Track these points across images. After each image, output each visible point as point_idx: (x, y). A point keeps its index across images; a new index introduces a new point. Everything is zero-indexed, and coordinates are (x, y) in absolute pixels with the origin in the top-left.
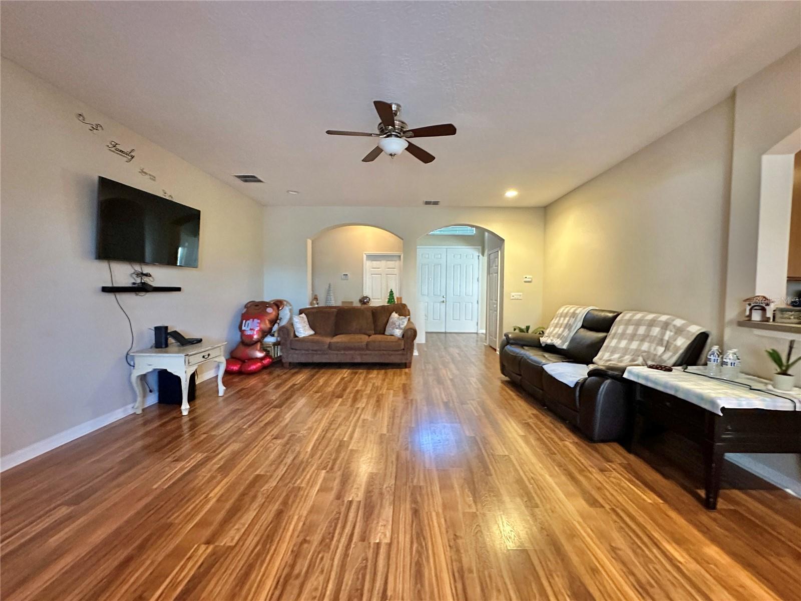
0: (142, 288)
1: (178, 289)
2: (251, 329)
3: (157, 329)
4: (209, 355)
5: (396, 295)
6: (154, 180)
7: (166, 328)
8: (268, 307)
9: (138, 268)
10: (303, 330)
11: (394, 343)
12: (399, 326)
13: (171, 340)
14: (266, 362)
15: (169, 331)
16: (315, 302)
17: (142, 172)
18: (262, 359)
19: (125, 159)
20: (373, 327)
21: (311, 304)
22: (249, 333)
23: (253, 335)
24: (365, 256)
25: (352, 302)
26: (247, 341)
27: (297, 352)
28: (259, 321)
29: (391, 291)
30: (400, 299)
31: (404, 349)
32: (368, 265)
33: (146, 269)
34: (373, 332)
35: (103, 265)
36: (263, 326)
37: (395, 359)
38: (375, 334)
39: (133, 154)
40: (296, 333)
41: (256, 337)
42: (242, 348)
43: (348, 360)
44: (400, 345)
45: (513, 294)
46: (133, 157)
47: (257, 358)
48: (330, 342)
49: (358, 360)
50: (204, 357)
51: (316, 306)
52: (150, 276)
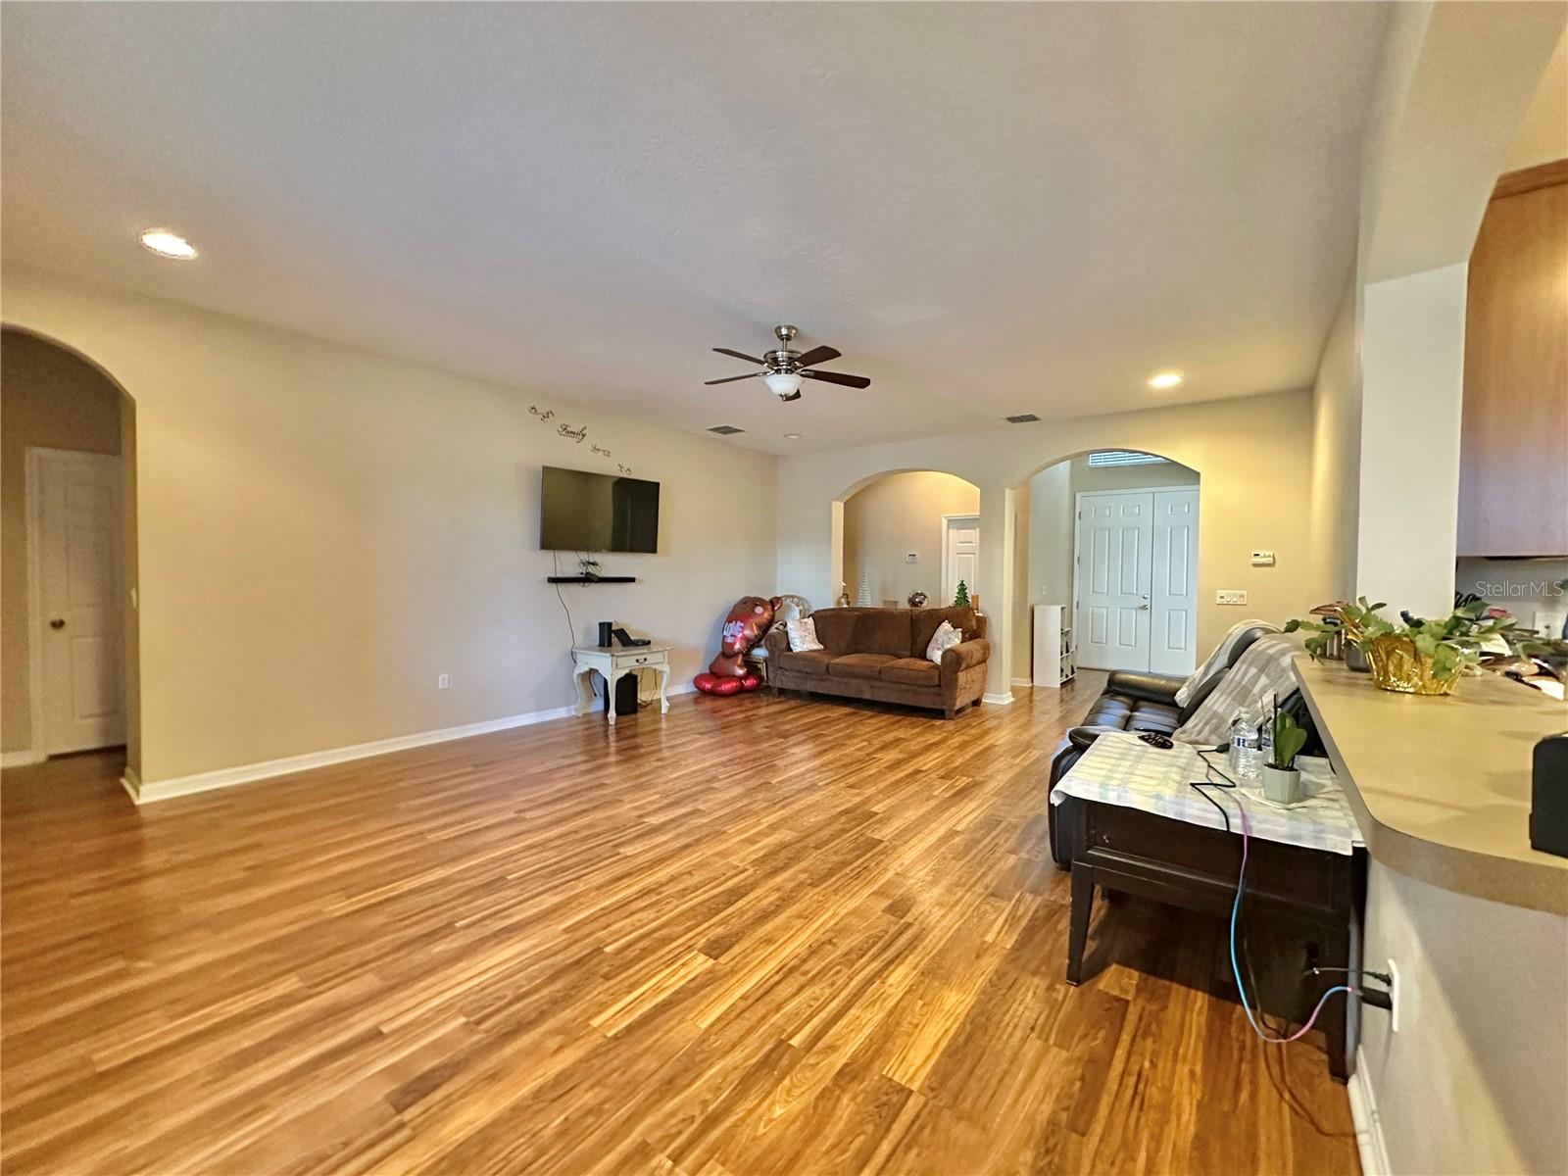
0: (587, 579)
1: (632, 580)
2: (732, 636)
3: (601, 625)
4: (645, 659)
5: (970, 593)
6: (609, 456)
7: (610, 624)
8: (757, 605)
9: (584, 556)
10: (803, 639)
11: (922, 674)
12: (942, 645)
13: (615, 639)
14: (748, 683)
15: (613, 628)
16: (843, 600)
17: (595, 449)
18: (740, 678)
19: (576, 440)
20: (909, 645)
21: (839, 602)
22: (730, 640)
23: (734, 643)
24: (945, 522)
25: (896, 603)
26: (727, 652)
27: (787, 673)
28: (742, 625)
29: (962, 584)
30: (975, 598)
31: (939, 686)
32: (955, 535)
33: (593, 557)
34: (909, 653)
35: (549, 554)
36: (747, 632)
37: (926, 702)
38: (912, 656)
39: (584, 432)
40: (791, 646)
41: (737, 646)
42: (722, 660)
43: (852, 693)
44: (932, 677)
45: (1220, 593)
46: (584, 436)
47: (734, 676)
48: (829, 664)
49: (867, 695)
50: (637, 661)
51: (846, 606)
52: (597, 564)
